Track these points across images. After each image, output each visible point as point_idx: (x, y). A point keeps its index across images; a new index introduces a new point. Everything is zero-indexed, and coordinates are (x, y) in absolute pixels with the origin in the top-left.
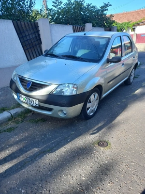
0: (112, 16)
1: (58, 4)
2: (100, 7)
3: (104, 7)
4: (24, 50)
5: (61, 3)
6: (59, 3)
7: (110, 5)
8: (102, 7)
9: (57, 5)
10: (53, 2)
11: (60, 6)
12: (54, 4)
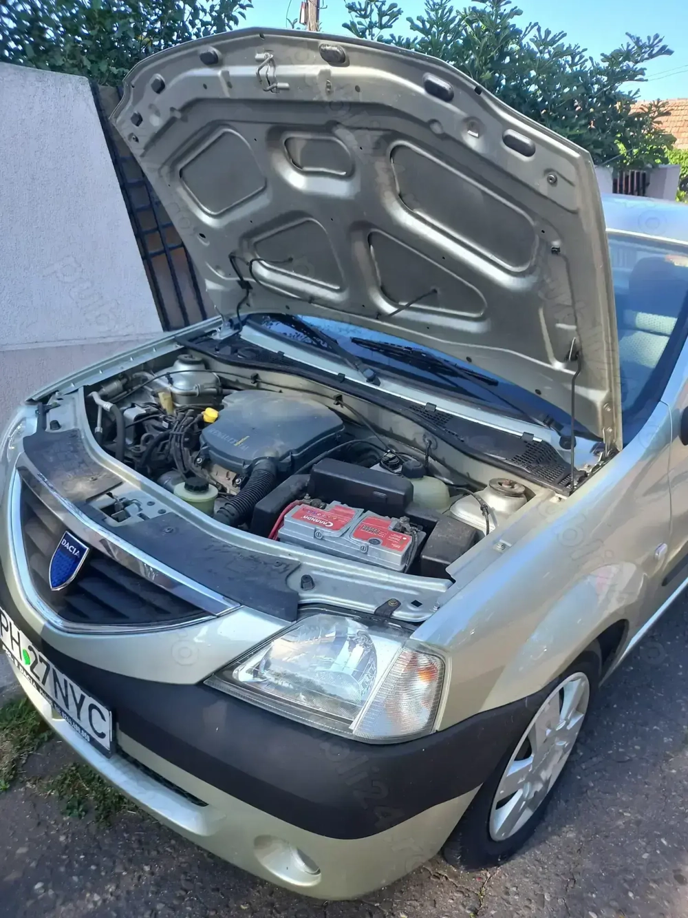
0: (659, 109)
1: (375, 17)
2: (606, 58)
3: (628, 55)
4: (146, 258)
5: (394, 14)
6: (381, 14)
7: (665, 51)
8: (613, 58)
9: (371, 26)
10: (351, 8)
11: (386, 34)
12: (353, 17)
